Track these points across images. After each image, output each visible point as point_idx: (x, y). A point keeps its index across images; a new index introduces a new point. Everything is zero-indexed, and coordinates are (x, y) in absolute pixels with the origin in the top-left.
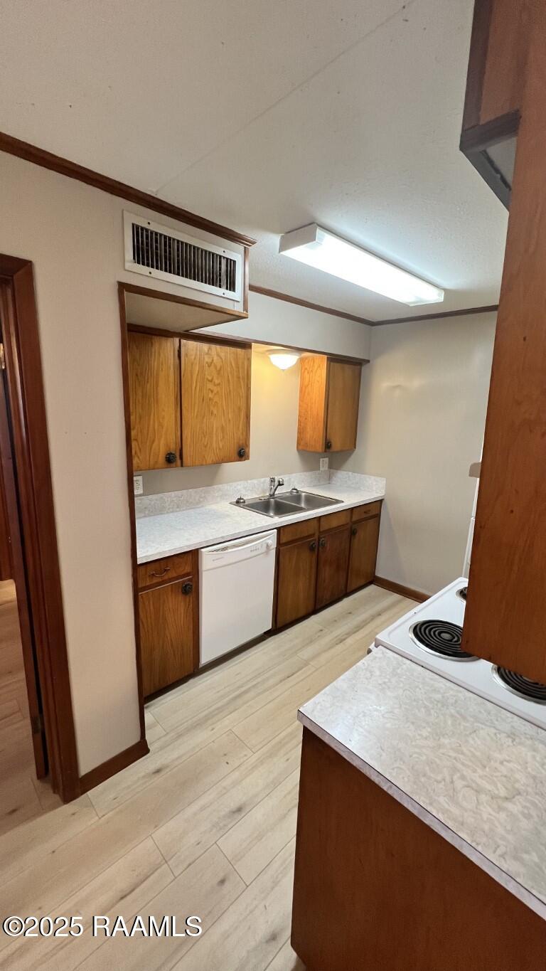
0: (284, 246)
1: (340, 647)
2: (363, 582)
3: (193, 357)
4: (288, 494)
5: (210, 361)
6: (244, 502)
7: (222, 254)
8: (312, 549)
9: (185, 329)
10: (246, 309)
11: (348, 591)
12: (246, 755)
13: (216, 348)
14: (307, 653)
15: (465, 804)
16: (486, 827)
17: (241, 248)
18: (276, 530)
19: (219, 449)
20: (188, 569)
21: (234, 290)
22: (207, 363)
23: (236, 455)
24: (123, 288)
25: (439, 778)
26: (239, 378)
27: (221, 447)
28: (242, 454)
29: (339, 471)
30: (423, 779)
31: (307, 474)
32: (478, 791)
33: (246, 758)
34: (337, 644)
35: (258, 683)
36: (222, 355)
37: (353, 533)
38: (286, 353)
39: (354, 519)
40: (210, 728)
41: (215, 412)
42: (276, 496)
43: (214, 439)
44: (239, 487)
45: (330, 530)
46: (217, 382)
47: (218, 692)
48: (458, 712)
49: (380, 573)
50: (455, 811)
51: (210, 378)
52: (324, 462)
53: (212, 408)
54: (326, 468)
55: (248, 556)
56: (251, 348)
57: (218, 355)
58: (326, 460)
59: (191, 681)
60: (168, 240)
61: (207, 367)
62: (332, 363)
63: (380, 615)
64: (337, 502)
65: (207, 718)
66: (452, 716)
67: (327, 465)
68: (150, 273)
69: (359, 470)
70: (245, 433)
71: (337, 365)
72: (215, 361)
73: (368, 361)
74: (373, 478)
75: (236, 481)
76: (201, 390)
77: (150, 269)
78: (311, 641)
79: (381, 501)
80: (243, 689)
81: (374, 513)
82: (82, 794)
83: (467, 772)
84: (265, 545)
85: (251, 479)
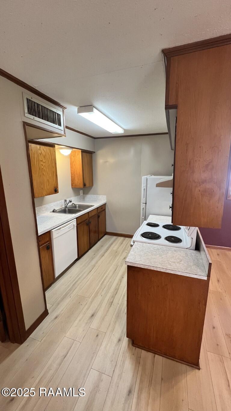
0: (79, 111)
1: (103, 257)
2: (103, 235)
3: (34, 151)
4: (71, 206)
5: (40, 152)
6: (56, 211)
7: (56, 112)
8: (87, 224)
9: (31, 139)
10: (65, 133)
11: (99, 238)
12: (87, 300)
13: (43, 147)
14: (93, 262)
15: (174, 265)
16: (179, 267)
17: (61, 110)
18: (76, 219)
19: (48, 189)
20: (48, 239)
21: (61, 126)
22: (40, 153)
23: (53, 191)
24: (25, 124)
25: (166, 263)
26: (52, 159)
27: (48, 188)
28: (56, 191)
29: (87, 195)
30: (163, 264)
31: (76, 197)
32: (174, 262)
33: (87, 301)
34: (102, 257)
35: (80, 277)
36: (45, 150)
37: (99, 217)
38: (67, 149)
39: (98, 212)
40: (69, 297)
41: (45, 174)
42: (67, 207)
43: (45, 185)
44: (52, 205)
45: (92, 217)
46: (44, 161)
47: (66, 285)
48: (162, 250)
49: (108, 231)
50: (172, 267)
51: (41, 160)
52: (81, 192)
53: (43, 172)
54: (82, 194)
55: (68, 230)
56: (55, 147)
57: (43, 150)
58: (82, 191)
59: (53, 285)
60: (38, 105)
61: (40, 155)
62: (83, 153)
63: (112, 244)
64: (92, 206)
65: (66, 295)
66: (161, 251)
67: (82, 193)
68: (34, 118)
69: (96, 193)
70: (56, 182)
71: (84, 154)
72: (42, 152)
73: (95, 152)
74: (101, 196)
75: (50, 203)
76: (38, 165)
77: (34, 117)
78: (93, 259)
79: (105, 204)
80: (76, 281)
81: (103, 209)
82: (28, 338)
83: (171, 260)
84: (73, 225)
85: (56, 201)
